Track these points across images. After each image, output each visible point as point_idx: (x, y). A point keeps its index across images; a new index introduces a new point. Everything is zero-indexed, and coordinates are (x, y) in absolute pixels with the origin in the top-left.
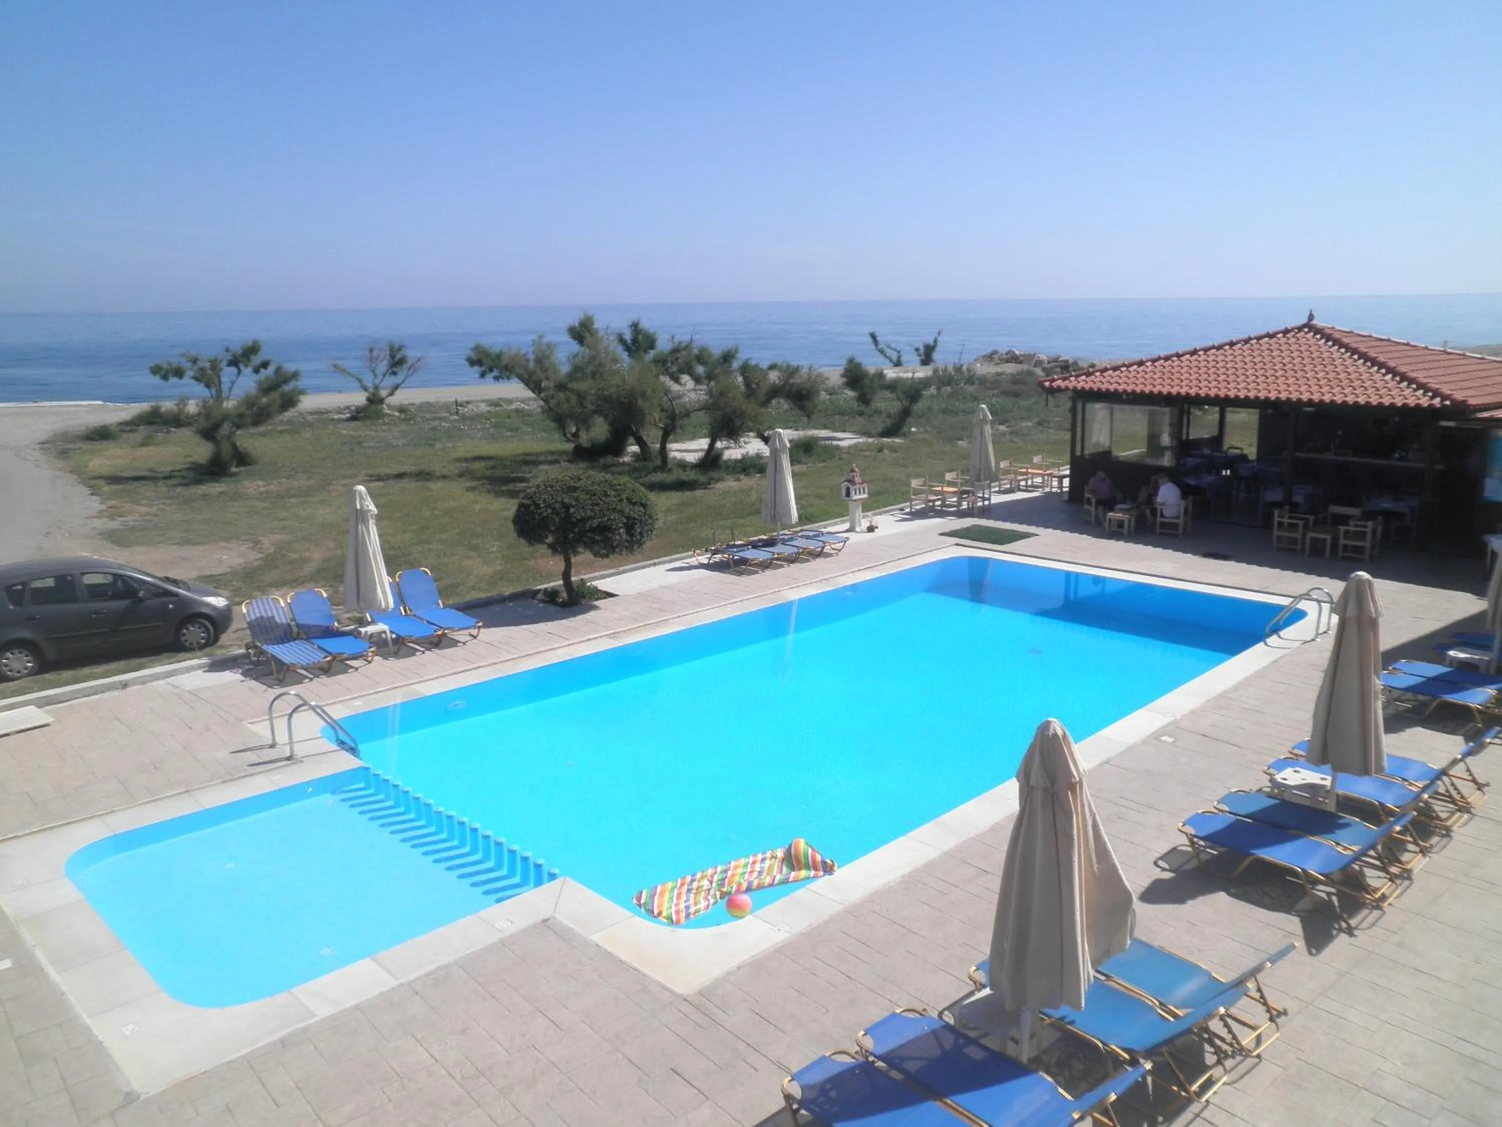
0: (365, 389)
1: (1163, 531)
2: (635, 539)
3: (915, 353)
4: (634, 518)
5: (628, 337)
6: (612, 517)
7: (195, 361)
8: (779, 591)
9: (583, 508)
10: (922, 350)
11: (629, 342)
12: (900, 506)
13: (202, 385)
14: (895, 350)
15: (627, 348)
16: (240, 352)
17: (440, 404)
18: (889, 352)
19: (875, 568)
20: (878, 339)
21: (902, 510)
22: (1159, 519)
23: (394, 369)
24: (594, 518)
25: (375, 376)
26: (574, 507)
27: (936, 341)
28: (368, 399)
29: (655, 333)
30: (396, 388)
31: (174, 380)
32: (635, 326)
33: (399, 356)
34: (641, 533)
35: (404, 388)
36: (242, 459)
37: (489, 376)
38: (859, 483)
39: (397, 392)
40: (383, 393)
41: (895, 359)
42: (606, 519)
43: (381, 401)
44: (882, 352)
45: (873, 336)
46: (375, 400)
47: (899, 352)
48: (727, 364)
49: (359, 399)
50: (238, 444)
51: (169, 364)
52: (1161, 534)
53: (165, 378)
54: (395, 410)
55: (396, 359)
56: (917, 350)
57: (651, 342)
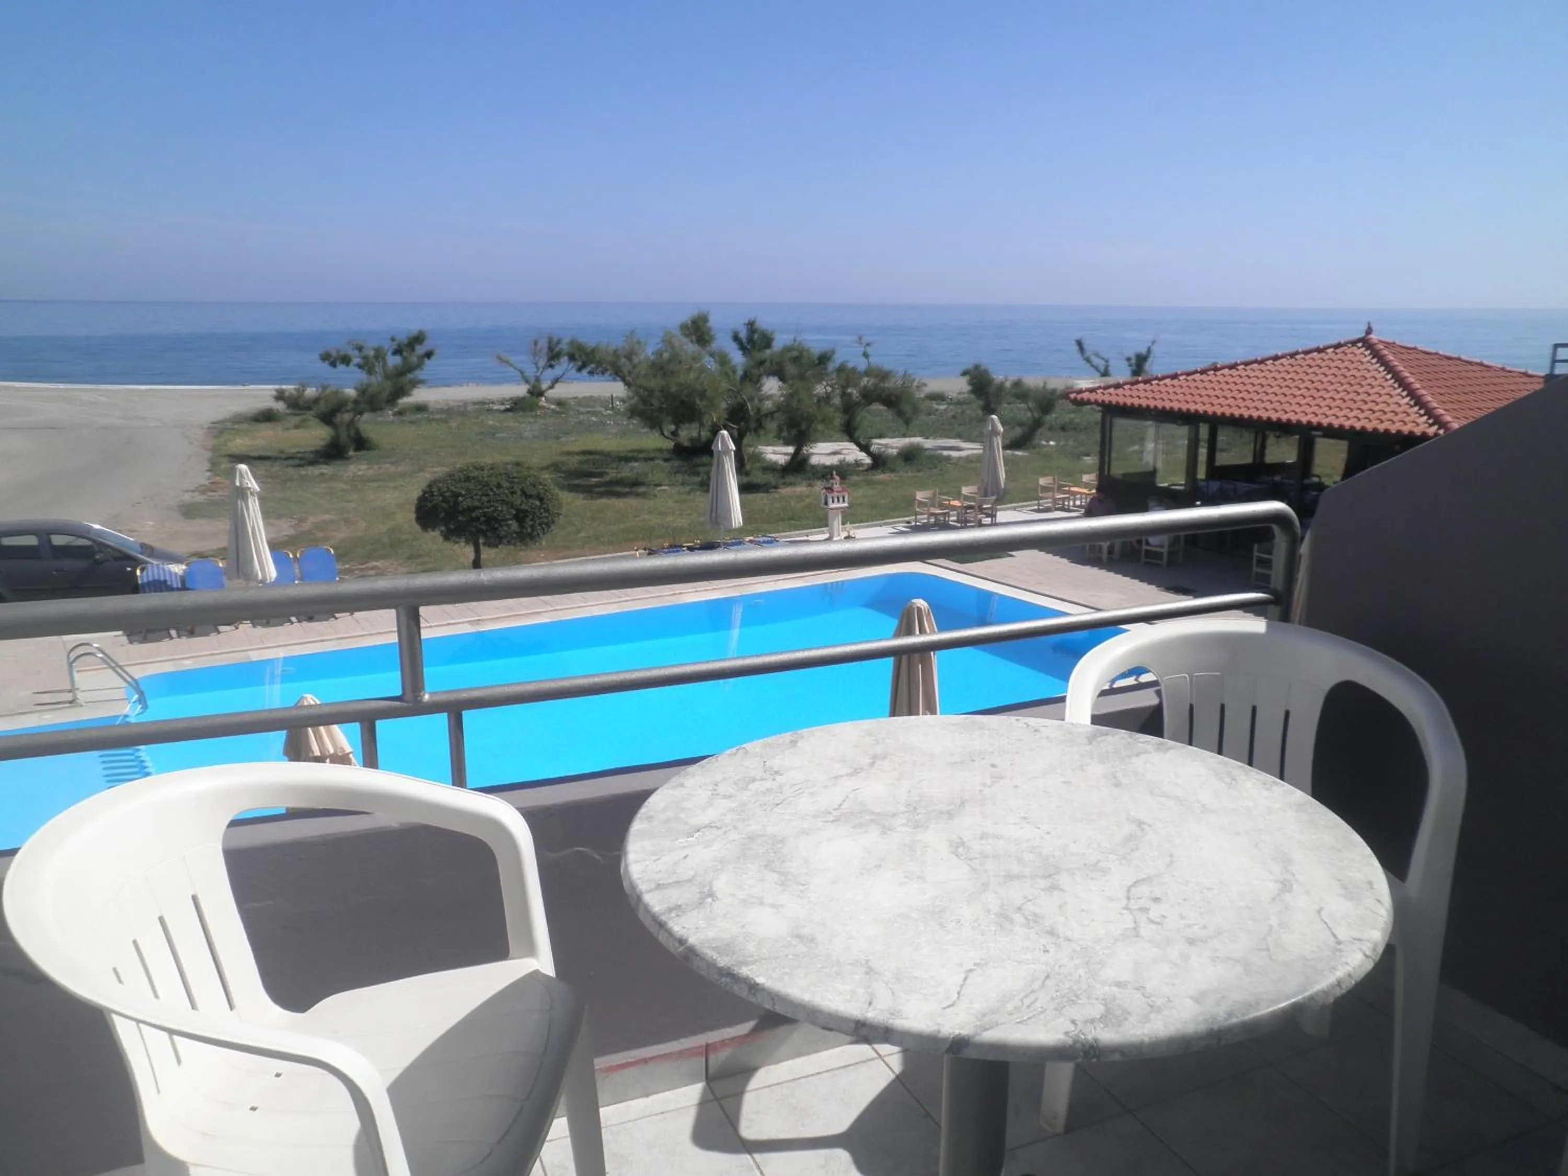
0: (527, 381)
1: (1148, 560)
2: (524, 531)
3: (1127, 363)
4: (527, 511)
5: (743, 335)
6: (500, 509)
7: (360, 349)
8: (681, 593)
9: (472, 497)
10: (1133, 361)
11: (744, 341)
12: (907, 519)
13: (364, 372)
14: (1103, 359)
15: (743, 348)
16: (406, 341)
17: (602, 398)
18: (1096, 361)
19: (804, 578)
20: (1085, 347)
21: (908, 522)
22: (1145, 547)
23: (553, 363)
24: (480, 508)
25: (538, 368)
26: (463, 496)
27: (1149, 351)
28: (529, 392)
29: (773, 332)
30: (556, 380)
31: (341, 367)
32: (751, 326)
33: (557, 349)
34: (533, 527)
35: (561, 382)
36: (361, 444)
37: (585, 372)
38: (838, 492)
39: (557, 385)
40: (544, 386)
41: (1102, 368)
42: (492, 509)
43: (541, 394)
44: (1088, 360)
45: (1080, 344)
46: (536, 393)
47: (1107, 361)
48: (822, 366)
49: (520, 390)
50: (361, 429)
51: (338, 351)
52: (1146, 563)
53: (333, 365)
54: (553, 404)
55: (554, 352)
56: (1128, 359)
57: (767, 341)
